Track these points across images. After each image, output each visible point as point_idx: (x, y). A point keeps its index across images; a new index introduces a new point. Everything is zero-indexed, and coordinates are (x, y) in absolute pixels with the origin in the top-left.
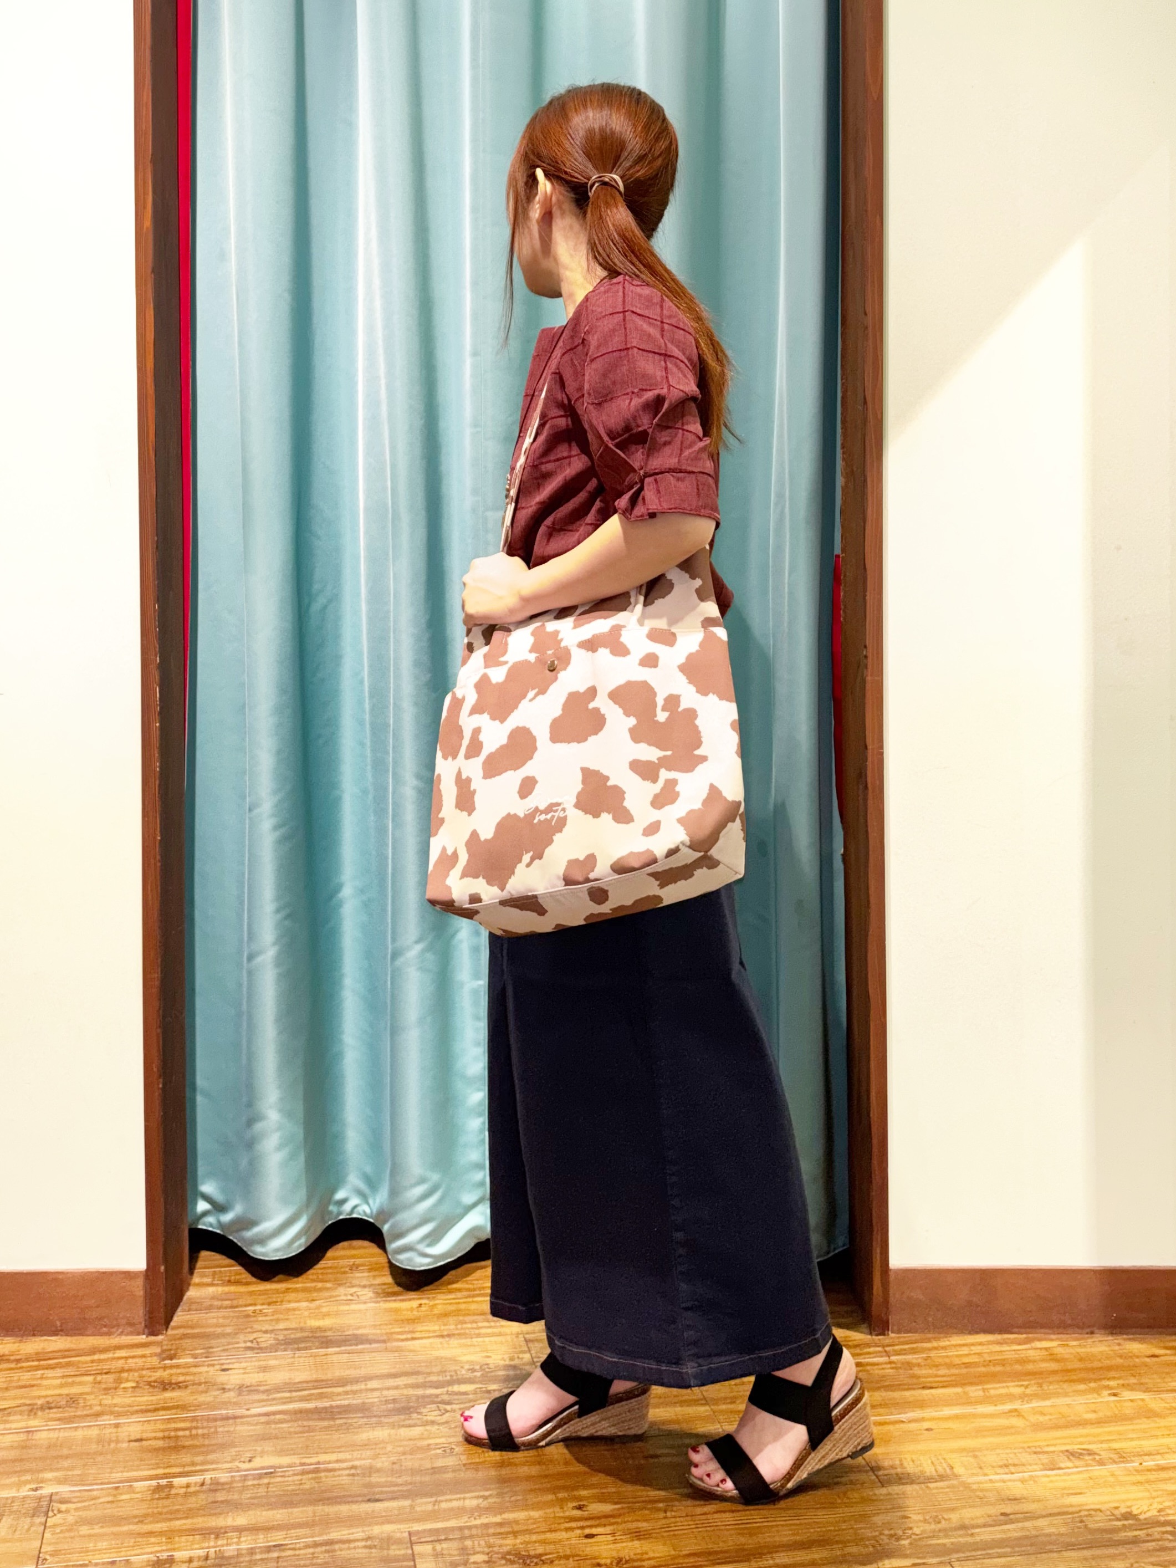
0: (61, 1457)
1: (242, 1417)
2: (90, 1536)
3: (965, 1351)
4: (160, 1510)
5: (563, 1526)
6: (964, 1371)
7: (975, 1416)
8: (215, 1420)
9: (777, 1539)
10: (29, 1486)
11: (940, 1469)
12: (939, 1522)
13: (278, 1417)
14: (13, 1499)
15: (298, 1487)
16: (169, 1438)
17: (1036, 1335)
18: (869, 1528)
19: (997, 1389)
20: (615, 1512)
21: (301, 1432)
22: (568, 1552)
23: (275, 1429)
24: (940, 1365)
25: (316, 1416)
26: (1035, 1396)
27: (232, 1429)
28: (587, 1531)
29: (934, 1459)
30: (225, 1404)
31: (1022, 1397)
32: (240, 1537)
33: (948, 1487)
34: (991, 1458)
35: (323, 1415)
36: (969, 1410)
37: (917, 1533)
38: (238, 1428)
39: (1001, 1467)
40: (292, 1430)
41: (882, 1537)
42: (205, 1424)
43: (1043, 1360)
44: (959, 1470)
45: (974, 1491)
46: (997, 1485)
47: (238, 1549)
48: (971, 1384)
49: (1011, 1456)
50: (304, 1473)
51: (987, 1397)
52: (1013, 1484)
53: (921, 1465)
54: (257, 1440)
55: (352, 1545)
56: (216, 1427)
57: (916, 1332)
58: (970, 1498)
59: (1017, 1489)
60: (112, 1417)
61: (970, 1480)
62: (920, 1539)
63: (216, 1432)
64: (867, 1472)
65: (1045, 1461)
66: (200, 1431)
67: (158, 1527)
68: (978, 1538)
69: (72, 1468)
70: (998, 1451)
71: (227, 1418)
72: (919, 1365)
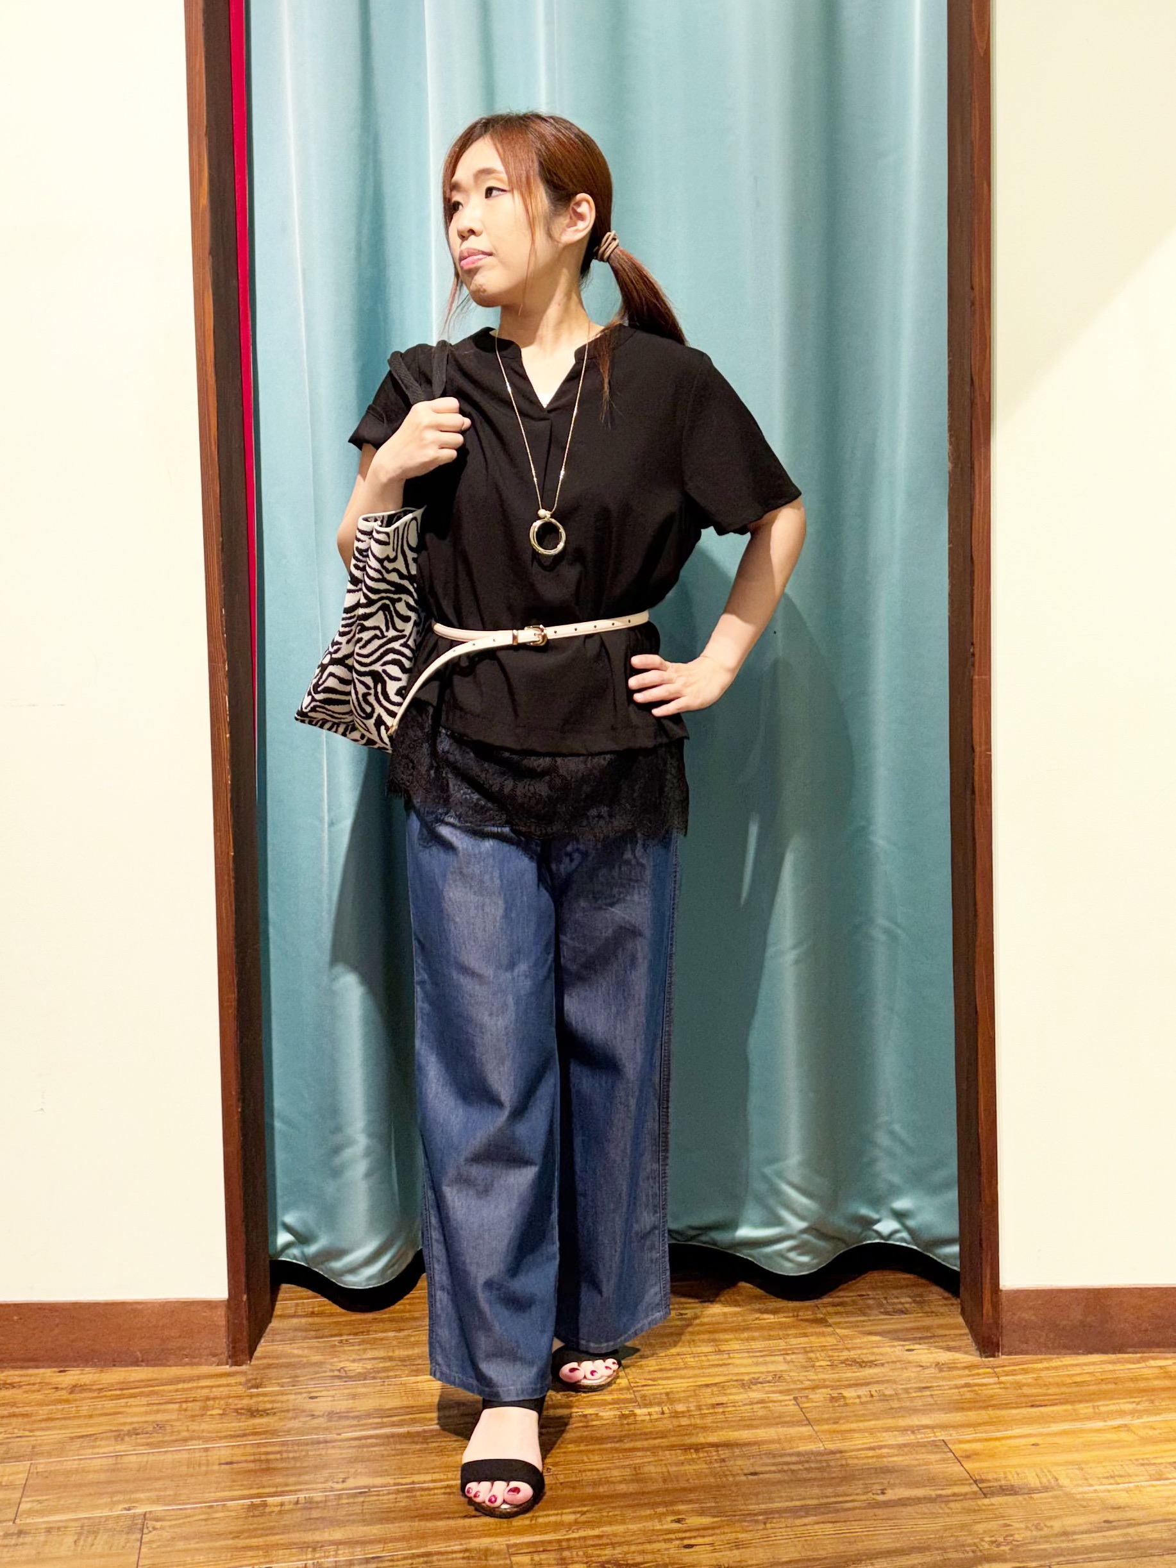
0: (149, 1479)
1: (335, 1441)
2: (186, 1551)
3: (1078, 1370)
4: (254, 1526)
5: (661, 1538)
6: (1075, 1389)
7: (1082, 1431)
8: (307, 1444)
9: (877, 1546)
10: (121, 1506)
11: (1044, 1480)
12: (1040, 1529)
13: (369, 1441)
14: (107, 1518)
15: (392, 1505)
16: (260, 1461)
17: (1151, 1355)
18: (970, 1535)
19: (1105, 1406)
20: (715, 1525)
21: (394, 1455)
22: (667, 1560)
23: (367, 1452)
24: (1050, 1384)
25: (409, 1440)
26: (1147, 1412)
27: (323, 1452)
28: (686, 1542)
29: (1039, 1472)
30: (317, 1429)
31: (1132, 1413)
32: (336, 1551)
33: (1052, 1497)
34: (1099, 1470)
35: (416, 1439)
36: (1078, 1425)
37: (1019, 1539)
38: (330, 1451)
39: (1107, 1478)
40: (385, 1453)
41: (983, 1543)
42: (296, 1448)
43: (1157, 1378)
44: (1064, 1481)
45: (1077, 1500)
46: (1101, 1494)
47: (336, 1562)
48: (1080, 1402)
49: (1117, 1468)
50: (398, 1492)
51: (1095, 1413)
52: (1119, 1494)
53: (1026, 1477)
54: (350, 1462)
55: (450, 1556)
56: (308, 1451)
57: (1026, 1353)
58: (1074, 1506)
59: (1123, 1498)
60: (201, 1442)
61: (1074, 1491)
62: (1022, 1545)
63: (307, 1456)
64: (970, 1484)
65: (1154, 1472)
66: (291, 1455)
67: (254, 1542)
68: (1079, 1544)
69: (166, 1489)
70: (1104, 1464)
71: (319, 1443)
72: (1029, 1385)
